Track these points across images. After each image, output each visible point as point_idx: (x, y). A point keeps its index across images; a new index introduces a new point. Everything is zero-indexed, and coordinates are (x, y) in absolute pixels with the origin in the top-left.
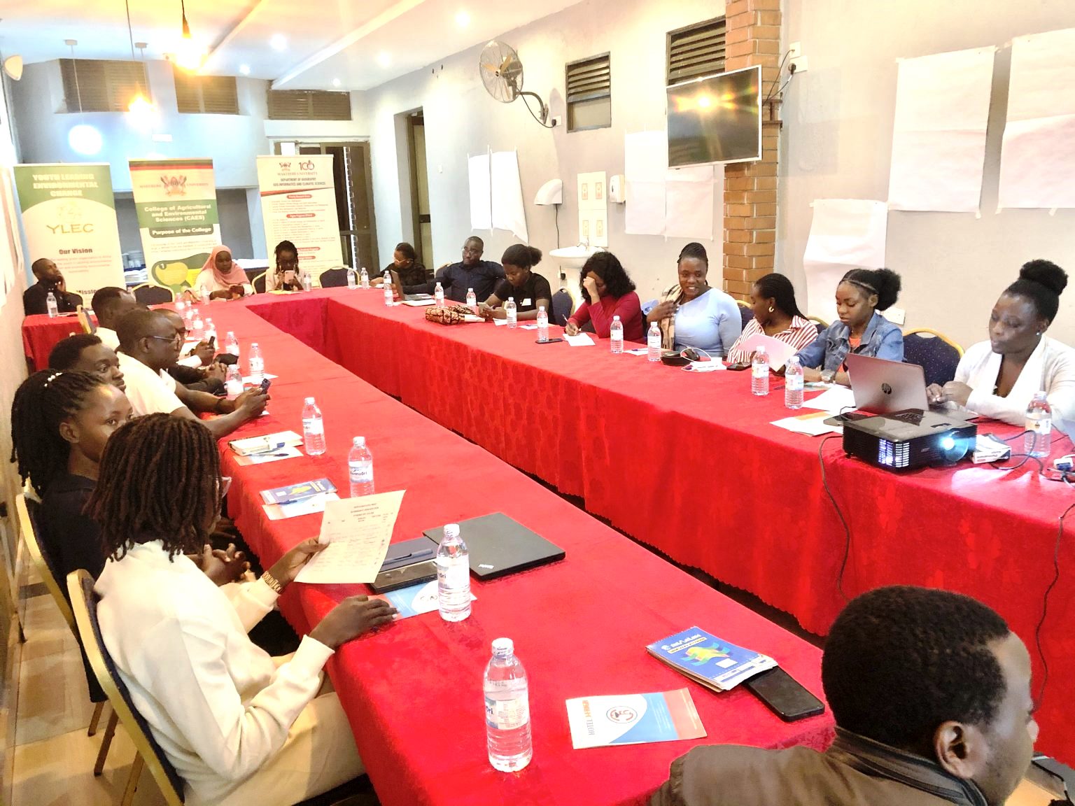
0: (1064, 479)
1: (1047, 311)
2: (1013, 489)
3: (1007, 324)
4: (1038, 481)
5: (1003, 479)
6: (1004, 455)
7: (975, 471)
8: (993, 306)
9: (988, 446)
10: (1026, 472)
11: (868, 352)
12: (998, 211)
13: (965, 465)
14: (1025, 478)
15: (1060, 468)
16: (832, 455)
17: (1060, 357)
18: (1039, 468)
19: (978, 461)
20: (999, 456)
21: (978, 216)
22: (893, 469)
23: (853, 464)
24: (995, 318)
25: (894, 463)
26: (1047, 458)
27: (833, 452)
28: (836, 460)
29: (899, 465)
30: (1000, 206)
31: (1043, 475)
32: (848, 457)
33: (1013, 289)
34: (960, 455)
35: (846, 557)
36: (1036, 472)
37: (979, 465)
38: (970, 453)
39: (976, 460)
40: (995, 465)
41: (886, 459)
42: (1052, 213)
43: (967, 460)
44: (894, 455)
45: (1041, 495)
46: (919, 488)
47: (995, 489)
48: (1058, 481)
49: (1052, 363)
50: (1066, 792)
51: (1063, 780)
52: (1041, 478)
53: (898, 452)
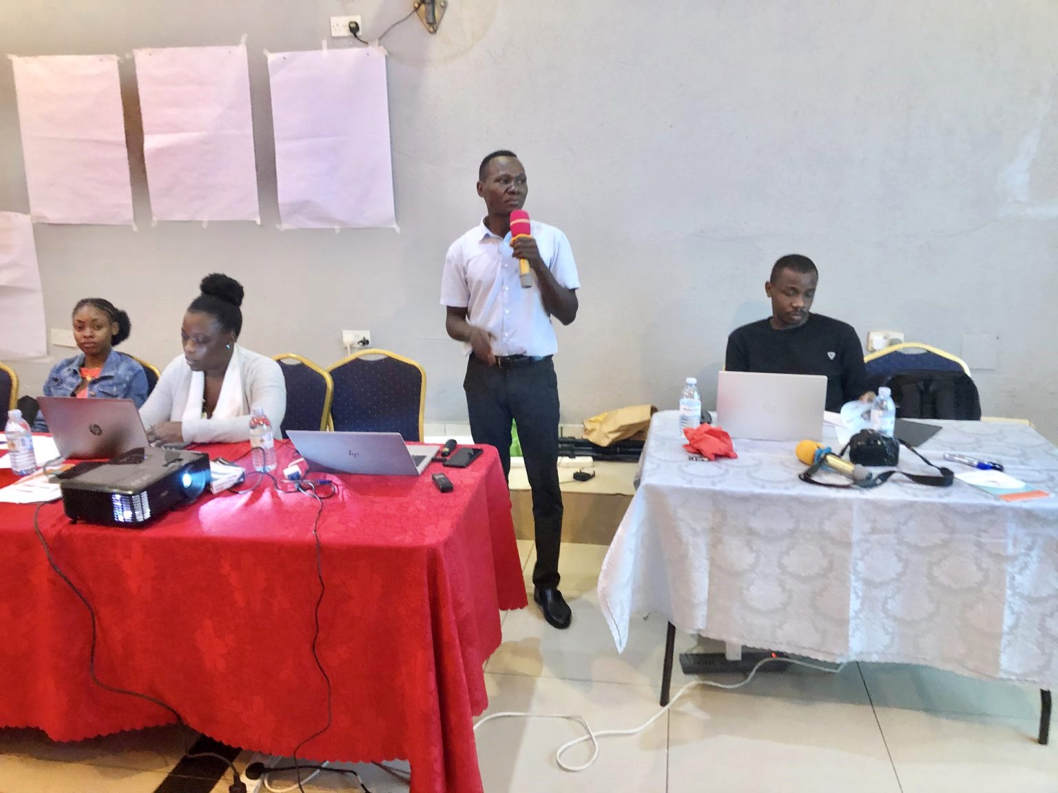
0: (300, 489)
1: (232, 324)
2: (260, 512)
3: (199, 343)
4: (279, 498)
5: (247, 505)
6: (239, 479)
7: (218, 502)
8: (180, 325)
9: (223, 473)
10: (263, 491)
11: (112, 386)
12: (153, 225)
13: (206, 498)
14: (266, 497)
15: (292, 478)
16: (54, 526)
17: (254, 365)
18: (273, 482)
19: (217, 490)
20: (235, 480)
21: (135, 229)
22: (134, 525)
23: (82, 530)
24: (185, 337)
25: (134, 516)
26: (276, 471)
27: (53, 521)
28: (61, 530)
29: (140, 519)
30: (155, 219)
31: (279, 489)
32: (74, 523)
33: (196, 306)
34: (199, 489)
35: (94, 639)
36: (272, 489)
37: (219, 495)
38: (208, 485)
39: (215, 491)
40: (234, 490)
41: (124, 515)
42: (205, 226)
43: (207, 493)
44: (133, 509)
45: (287, 512)
46: (168, 539)
47: (244, 517)
48: (295, 492)
49: (248, 371)
50: (363, 785)
51: (355, 774)
52: (280, 493)
53: (137, 505)
